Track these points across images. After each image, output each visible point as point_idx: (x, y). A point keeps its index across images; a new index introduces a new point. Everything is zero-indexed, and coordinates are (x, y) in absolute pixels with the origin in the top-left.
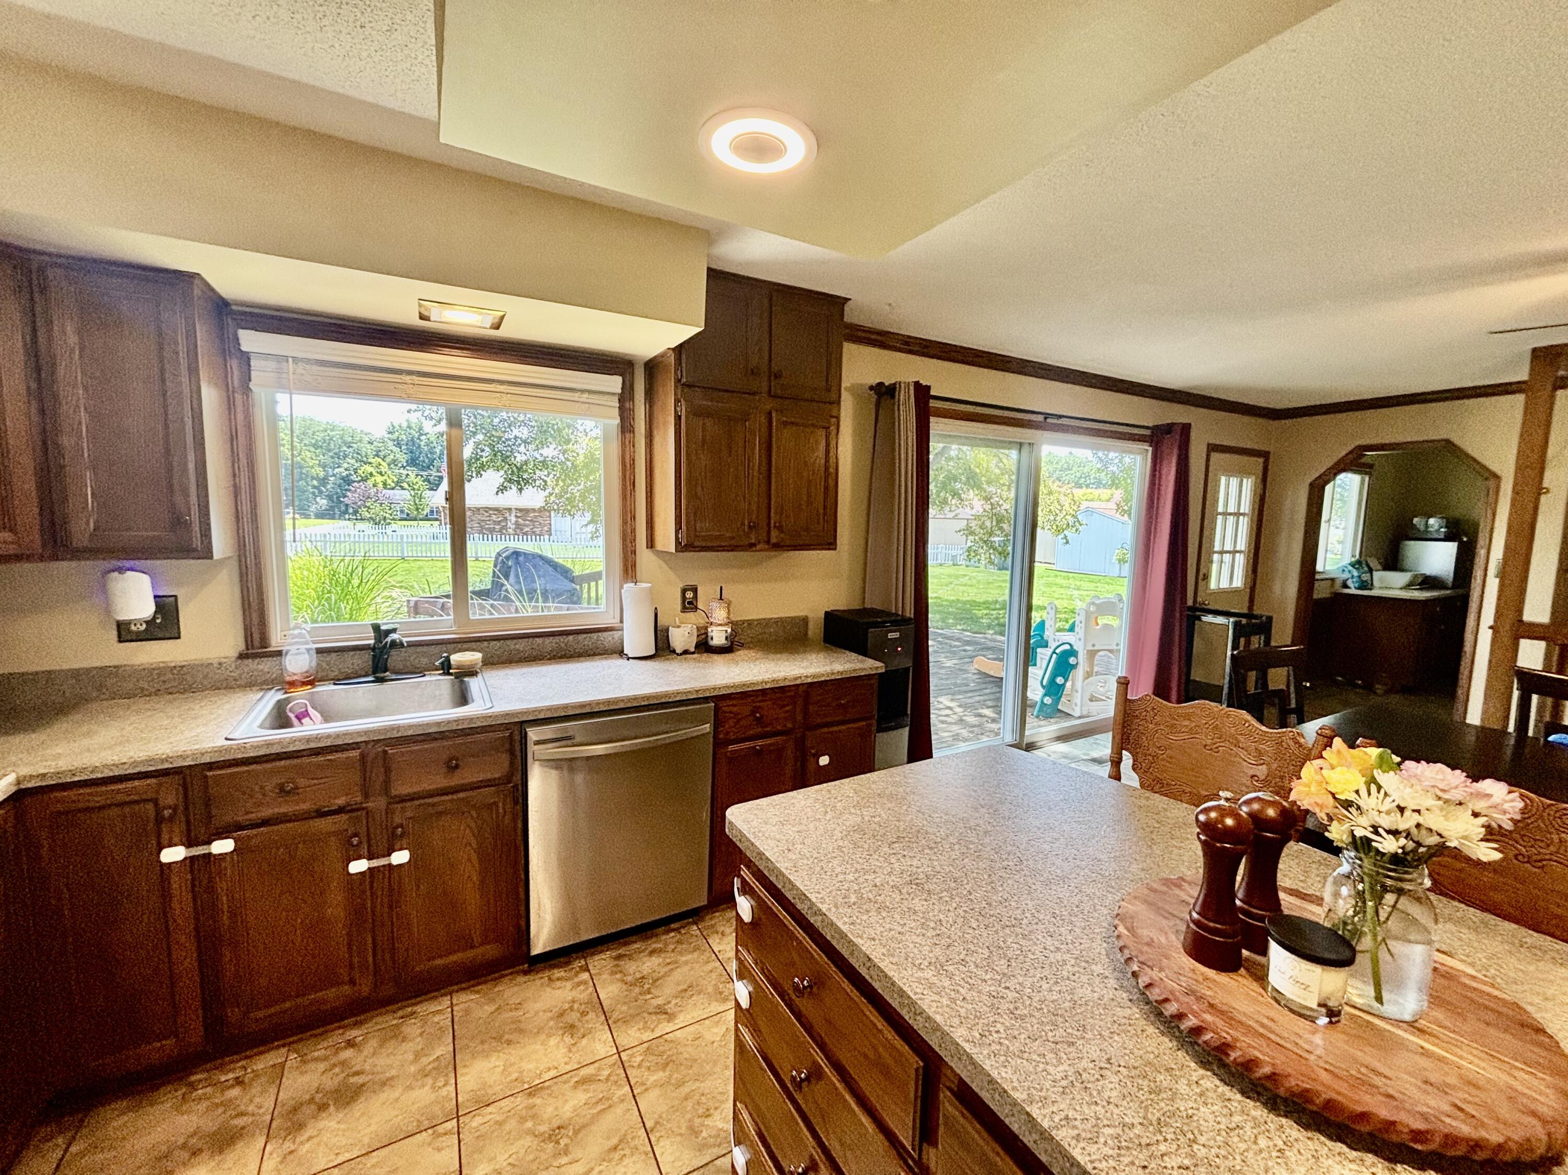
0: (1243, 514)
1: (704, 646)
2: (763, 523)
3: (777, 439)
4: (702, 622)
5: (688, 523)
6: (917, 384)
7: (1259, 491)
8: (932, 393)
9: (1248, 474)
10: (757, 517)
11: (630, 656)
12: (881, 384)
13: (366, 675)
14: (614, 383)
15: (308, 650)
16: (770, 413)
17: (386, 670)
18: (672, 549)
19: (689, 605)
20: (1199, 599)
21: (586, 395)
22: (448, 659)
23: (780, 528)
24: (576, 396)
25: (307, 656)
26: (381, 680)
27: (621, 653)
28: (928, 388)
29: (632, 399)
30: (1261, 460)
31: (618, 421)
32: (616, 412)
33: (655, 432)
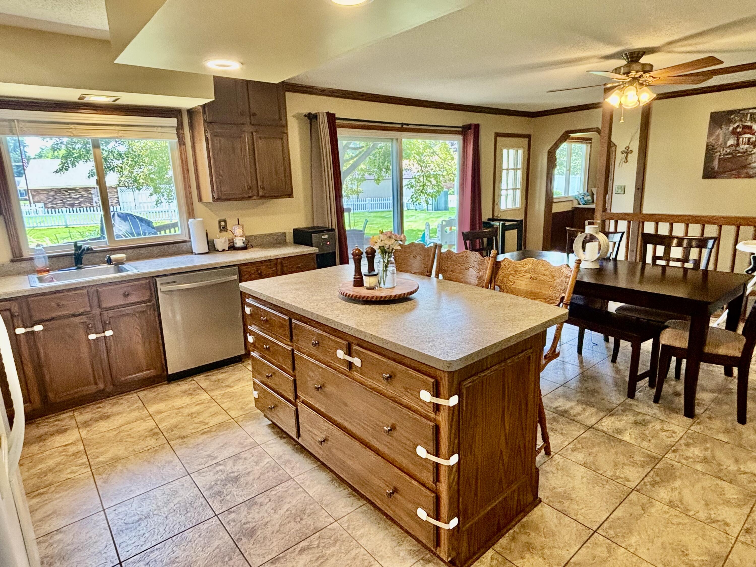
0: (519, 169)
1: (233, 248)
2: (255, 187)
3: (257, 145)
4: (231, 236)
5: (217, 188)
6: (328, 113)
7: (527, 157)
8: (336, 116)
9: (520, 147)
10: (251, 184)
11: (197, 253)
12: (310, 114)
13: (73, 266)
14: (173, 121)
15: (44, 257)
16: (252, 133)
17: (81, 264)
18: (211, 201)
19: (223, 229)
20: (496, 214)
21: (160, 128)
22: (109, 257)
23: (263, 188)
24: (155, 129)
25: (43, 259)
26: (80, 268)
27: (192, 253)
28: (334, 114)
29: (183, 128)
30: (527, 140)
31: (177, 140)
32: (175, 136)
33: (196, 145)
